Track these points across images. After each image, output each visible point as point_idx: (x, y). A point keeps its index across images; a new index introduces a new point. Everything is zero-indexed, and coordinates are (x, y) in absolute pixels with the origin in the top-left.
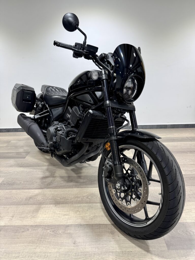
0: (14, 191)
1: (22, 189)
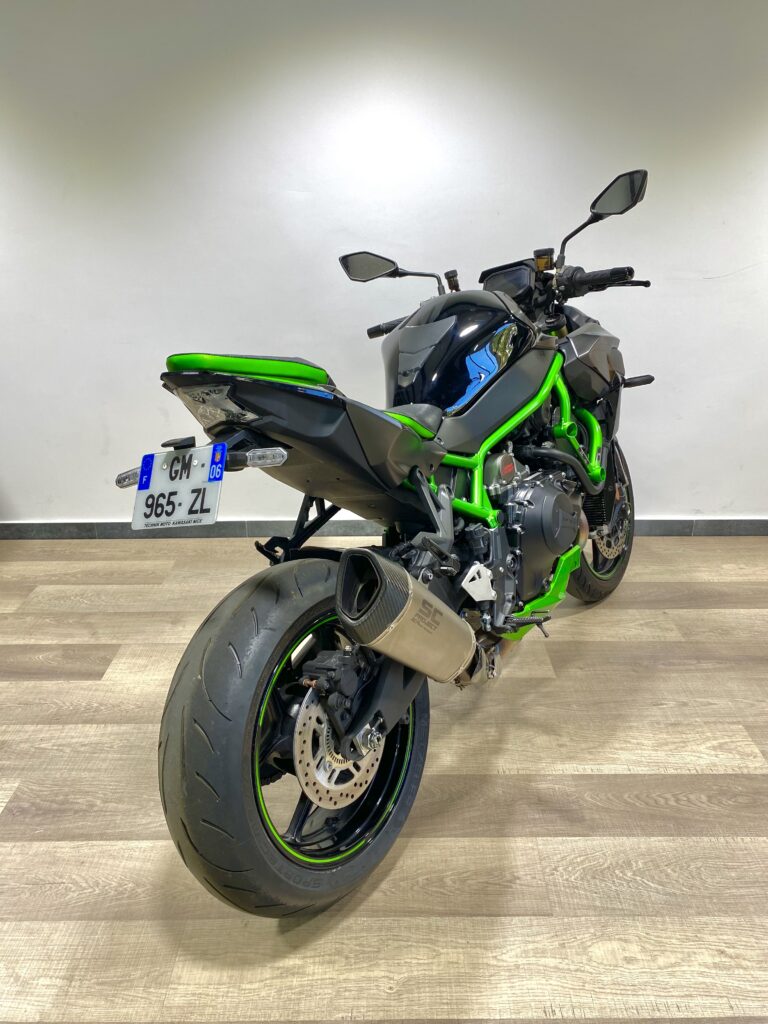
0: (65, 848)
1: (103, 837)
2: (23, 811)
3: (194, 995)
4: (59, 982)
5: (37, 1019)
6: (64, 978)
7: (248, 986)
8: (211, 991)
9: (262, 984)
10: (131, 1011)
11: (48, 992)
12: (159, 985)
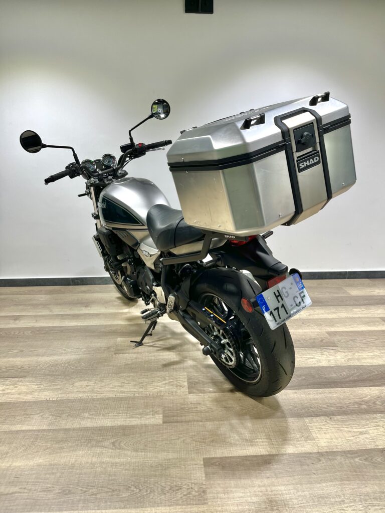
2: (197, 383)
3: (328, 442)
4: (265, 440)
5: (268, 454)
6: (267, 439)
7: (349, 438)
8: (334, 440)
9: (354, 437)
10: (306, 449)
11: (264, 444)
12: (311, 440)
